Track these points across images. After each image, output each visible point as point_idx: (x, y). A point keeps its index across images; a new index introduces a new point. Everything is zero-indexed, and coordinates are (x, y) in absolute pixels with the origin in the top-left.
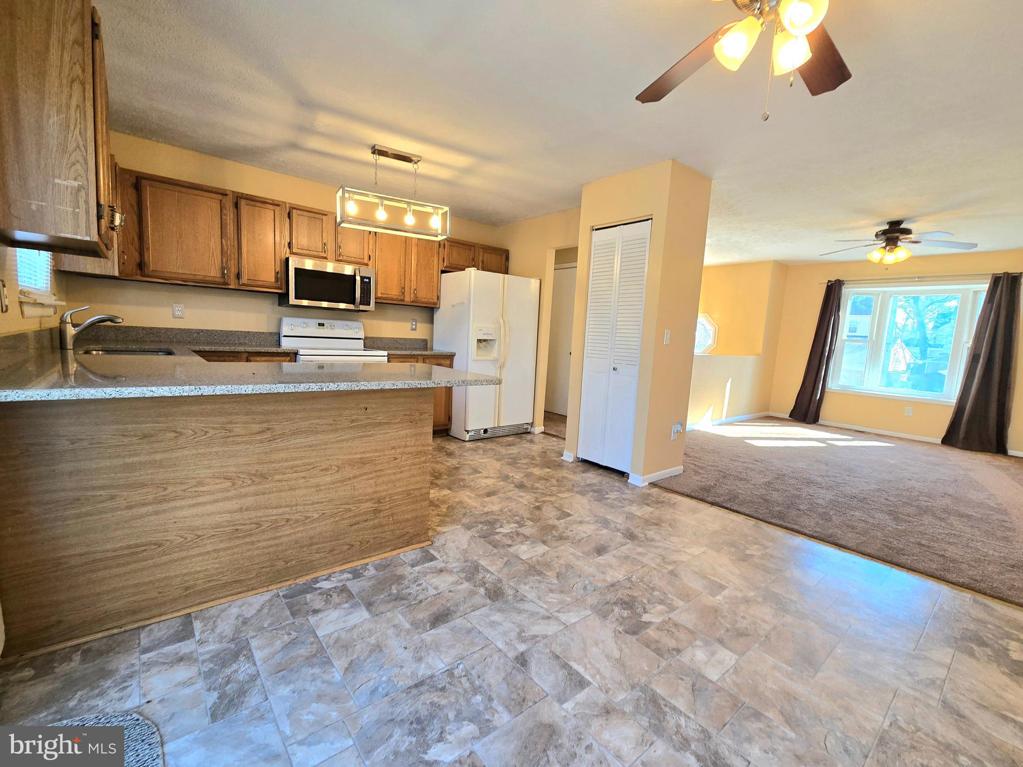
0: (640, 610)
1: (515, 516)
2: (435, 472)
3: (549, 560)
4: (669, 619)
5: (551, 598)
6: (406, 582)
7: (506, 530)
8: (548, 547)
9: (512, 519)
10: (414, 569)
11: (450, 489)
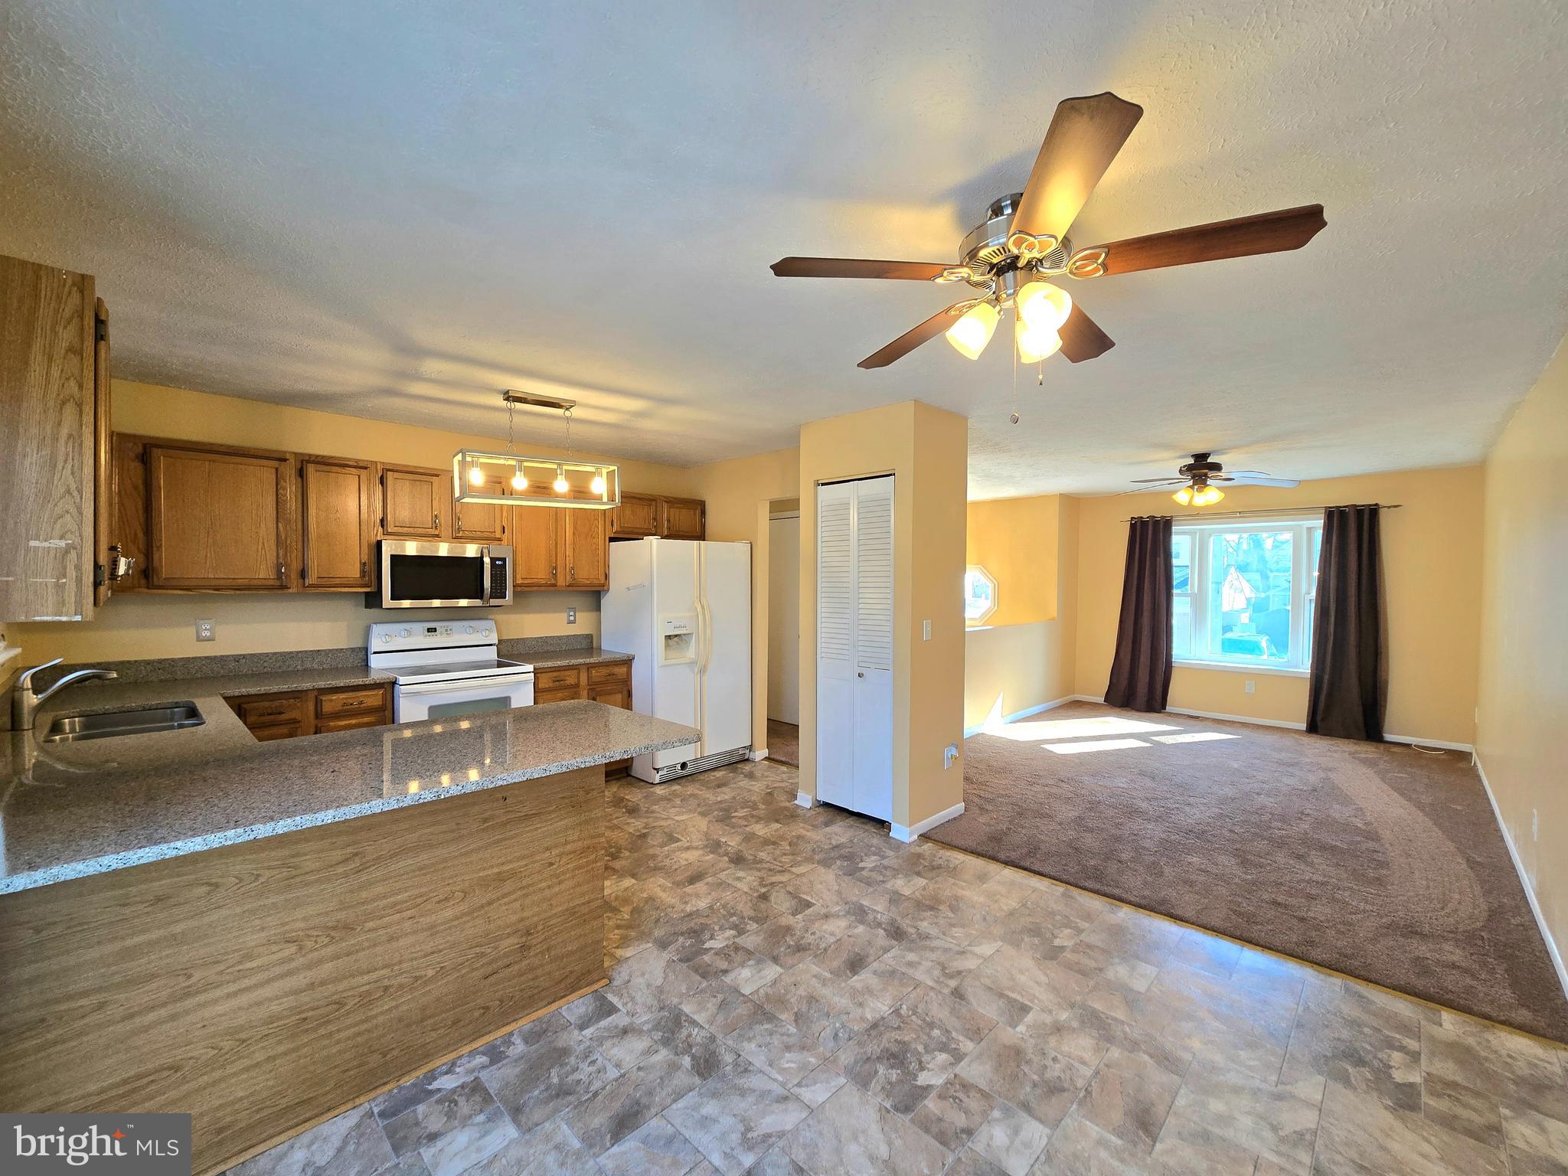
0: (914, 1066)
1: (732, 915)
2: (611, 847)
3: (783, 991)
4: (955, 1076)
5: (788, 1062)
6: (572, 1060)
7: (717, 944)
8: (781, 966)
9: (727, 920)
10: (583, 1033)
11: (633, 876)
